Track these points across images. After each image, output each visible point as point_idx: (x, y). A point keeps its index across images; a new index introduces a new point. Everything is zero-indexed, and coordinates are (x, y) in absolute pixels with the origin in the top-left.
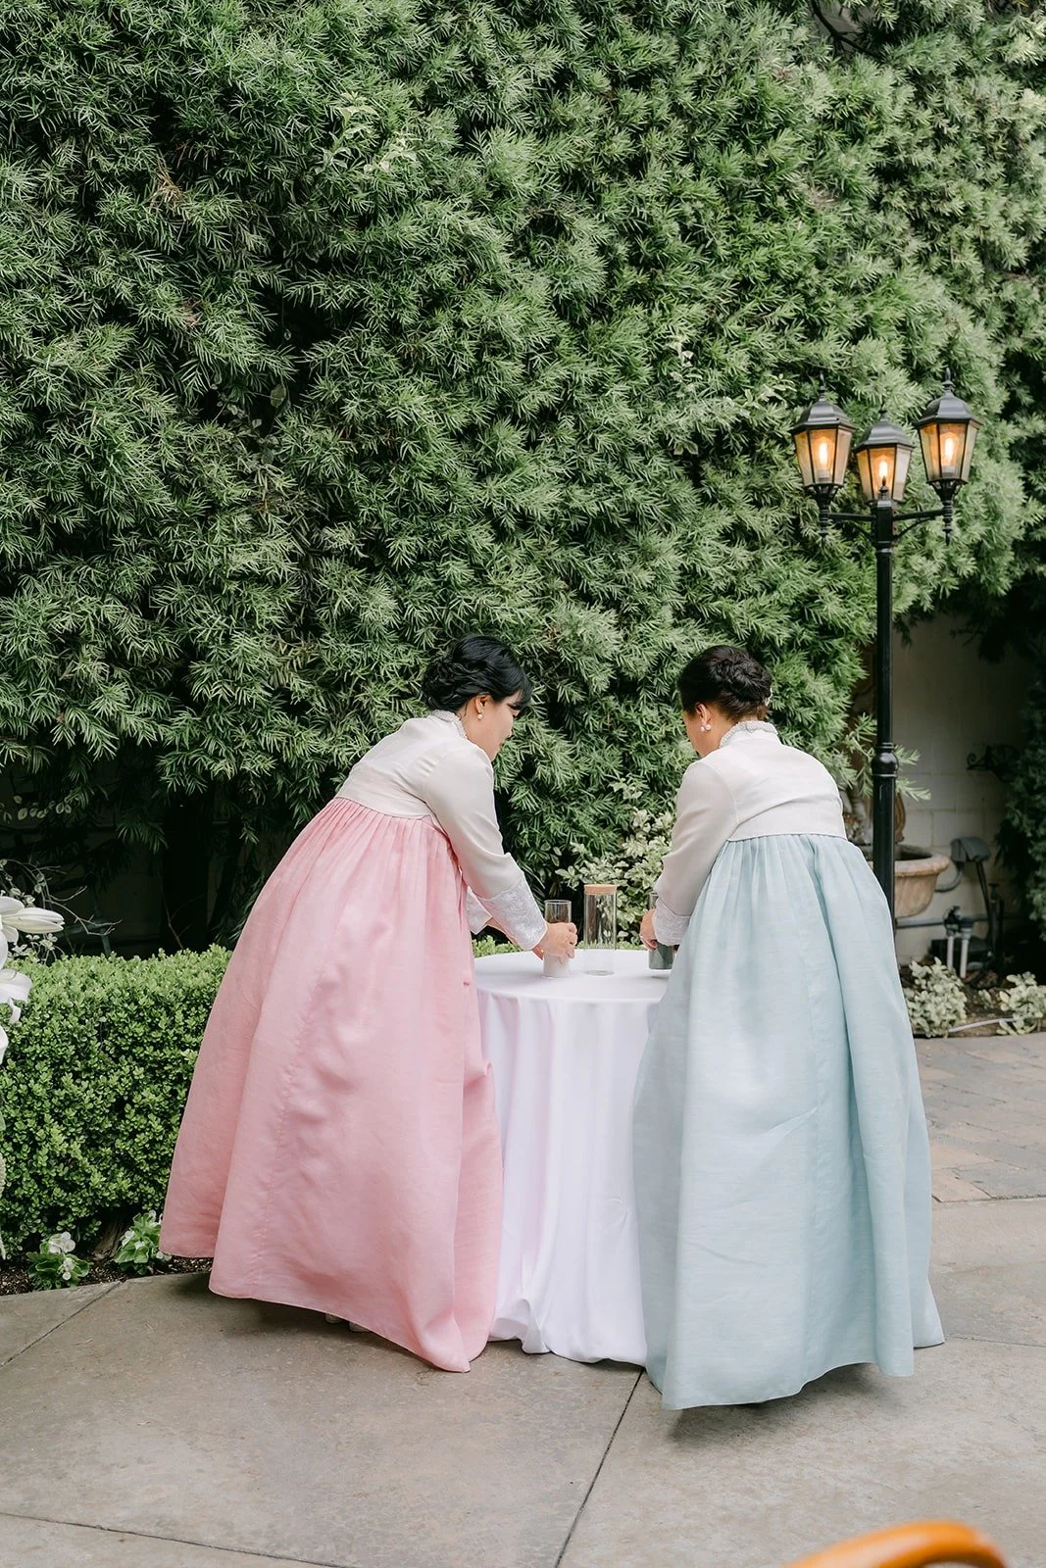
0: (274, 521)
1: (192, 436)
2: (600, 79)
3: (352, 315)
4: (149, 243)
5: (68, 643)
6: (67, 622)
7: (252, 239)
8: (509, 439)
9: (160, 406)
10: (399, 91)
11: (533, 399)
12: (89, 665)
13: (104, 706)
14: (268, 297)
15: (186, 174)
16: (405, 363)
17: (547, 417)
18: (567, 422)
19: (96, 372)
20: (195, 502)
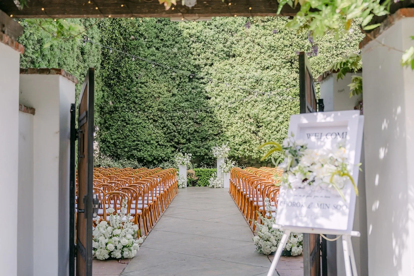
0: (258, 140)
1: (252, 135)
2: (282, 105)
3: (262, 126)
4: (248, 123)
5: (244, 149)
6: (244, 148)
7: (255, 122)
8: (275, 132)
9: (249, 133)
10: (265, 110)
11: (277, 129)
12: (246, 150)
13: (247, 153)
14: (257, 125)
15: (250, 118)
16: (267, 128)
17: (279, 130)
18: (281, 131)
19: (245, 132)
20: (252, 139)
